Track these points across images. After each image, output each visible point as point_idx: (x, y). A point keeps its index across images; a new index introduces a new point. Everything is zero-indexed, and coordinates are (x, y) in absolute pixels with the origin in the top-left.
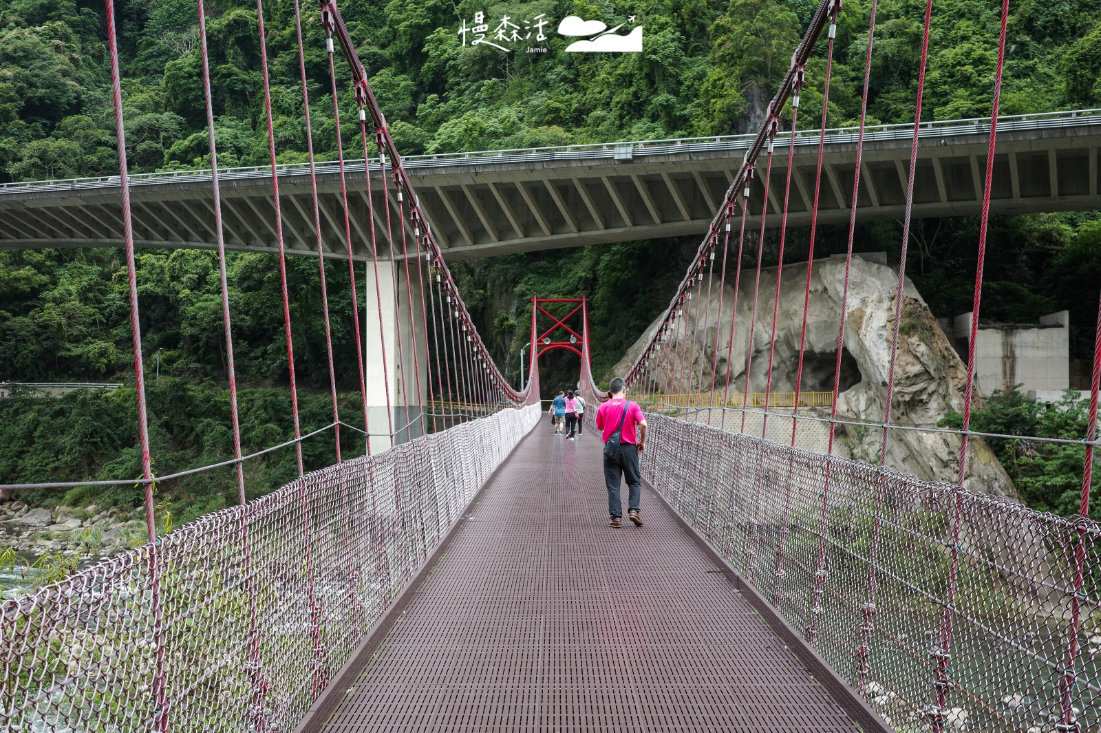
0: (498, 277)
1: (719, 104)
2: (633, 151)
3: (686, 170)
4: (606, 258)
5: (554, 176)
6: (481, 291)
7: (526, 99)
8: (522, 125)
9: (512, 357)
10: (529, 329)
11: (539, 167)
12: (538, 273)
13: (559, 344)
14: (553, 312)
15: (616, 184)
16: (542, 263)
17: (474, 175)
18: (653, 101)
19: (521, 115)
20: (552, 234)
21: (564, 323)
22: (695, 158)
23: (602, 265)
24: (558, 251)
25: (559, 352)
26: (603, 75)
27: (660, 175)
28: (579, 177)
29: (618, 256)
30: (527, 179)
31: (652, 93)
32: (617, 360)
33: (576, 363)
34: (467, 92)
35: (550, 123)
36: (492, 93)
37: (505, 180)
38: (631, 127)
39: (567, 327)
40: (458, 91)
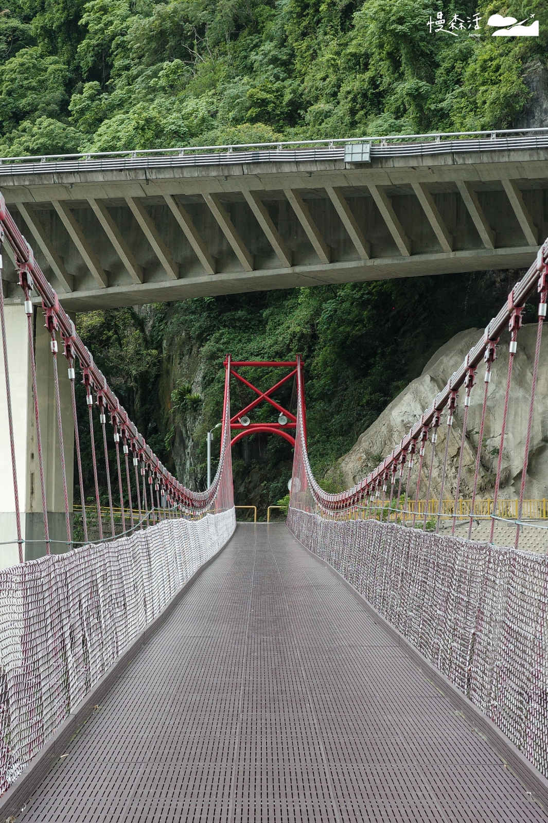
0: (178, 333)
1: (492, 93)
2: (372, 152)
3: (447, 180)
4: (329, 306)
5: (258, 186)
6: (154, 352)
7: (220, 87)
8: (215, 123)
9: (196, 446)
10: (219, 404)
11: (236, 171)
12: (234, 327)
13: (263, 426)
14: (256, 380)
15: (346, 199)
16: (240, 313)
17: (144, 183)
18: (398, 90)
19: (213, 108)
20: (254, 269)
21: (271, 396)
22: (460, 161)
23: (324, 316)
24: (263, 294)
25: (262, 437)
26: (328, 56)
27: (409, 186)
28: (295, 187)
29: (346, 305)
30: (220, 190)
31: (397, 80)
32: (343, 450)
33: (286, 455)
34: (139, 79)
35: (253, 120)
36: (174, 80)
37: (189, 191)
38: (366, 125)
39: (275, 403)
40: (128, 77)
